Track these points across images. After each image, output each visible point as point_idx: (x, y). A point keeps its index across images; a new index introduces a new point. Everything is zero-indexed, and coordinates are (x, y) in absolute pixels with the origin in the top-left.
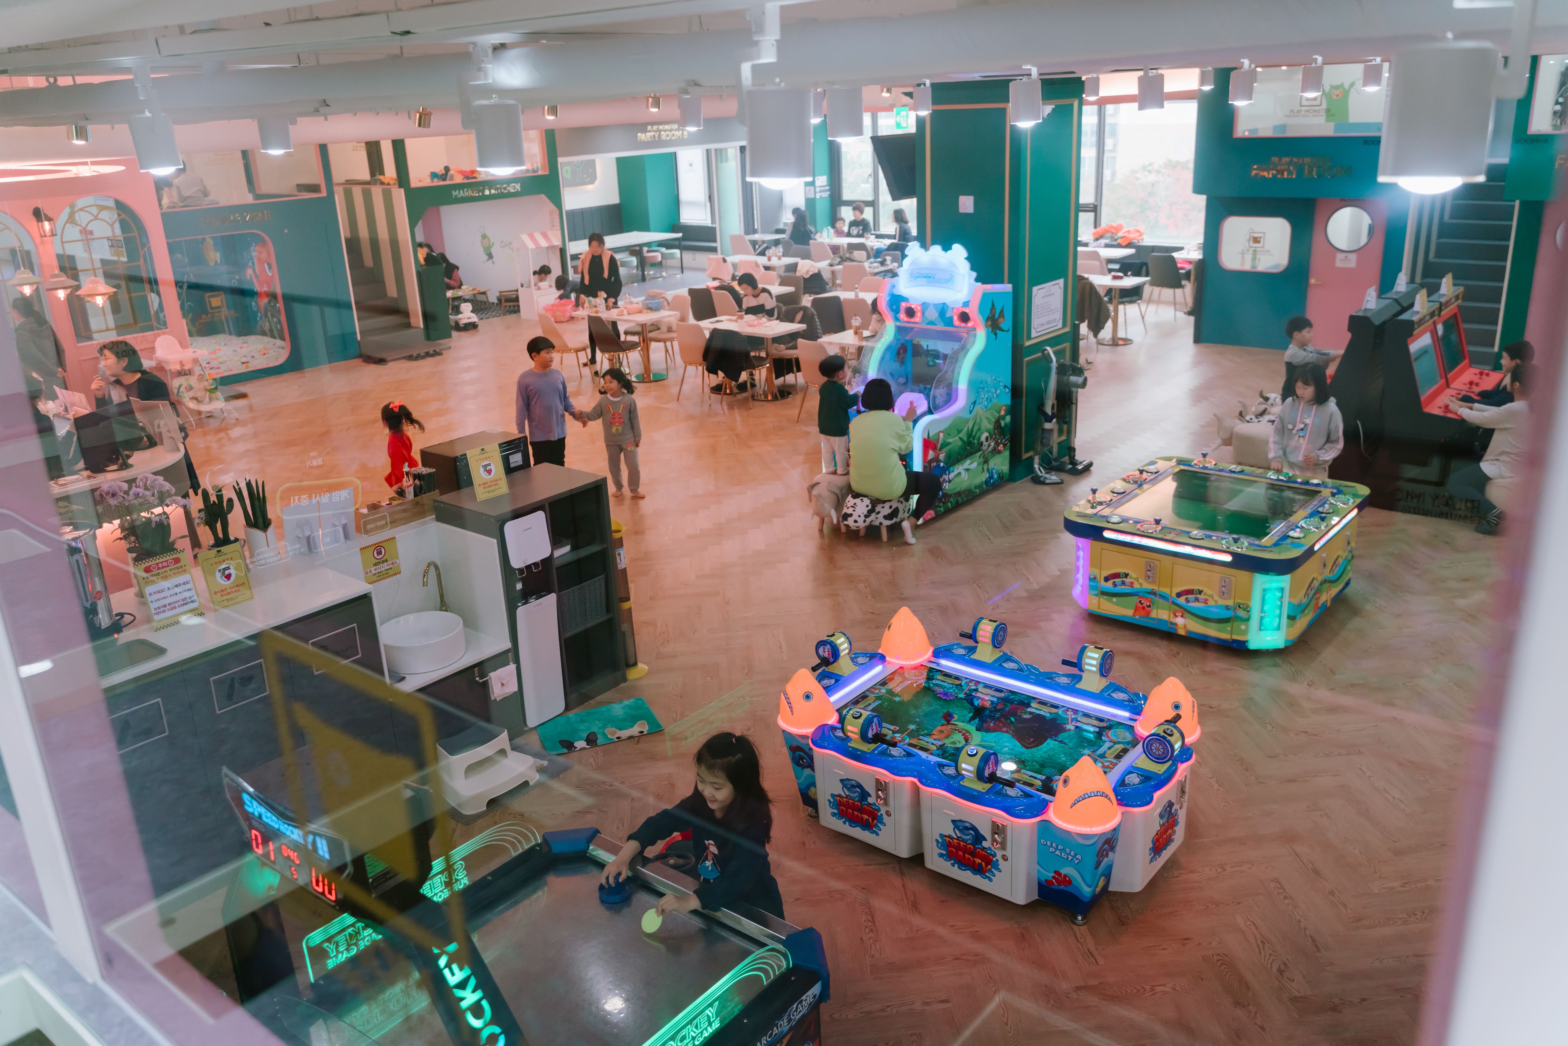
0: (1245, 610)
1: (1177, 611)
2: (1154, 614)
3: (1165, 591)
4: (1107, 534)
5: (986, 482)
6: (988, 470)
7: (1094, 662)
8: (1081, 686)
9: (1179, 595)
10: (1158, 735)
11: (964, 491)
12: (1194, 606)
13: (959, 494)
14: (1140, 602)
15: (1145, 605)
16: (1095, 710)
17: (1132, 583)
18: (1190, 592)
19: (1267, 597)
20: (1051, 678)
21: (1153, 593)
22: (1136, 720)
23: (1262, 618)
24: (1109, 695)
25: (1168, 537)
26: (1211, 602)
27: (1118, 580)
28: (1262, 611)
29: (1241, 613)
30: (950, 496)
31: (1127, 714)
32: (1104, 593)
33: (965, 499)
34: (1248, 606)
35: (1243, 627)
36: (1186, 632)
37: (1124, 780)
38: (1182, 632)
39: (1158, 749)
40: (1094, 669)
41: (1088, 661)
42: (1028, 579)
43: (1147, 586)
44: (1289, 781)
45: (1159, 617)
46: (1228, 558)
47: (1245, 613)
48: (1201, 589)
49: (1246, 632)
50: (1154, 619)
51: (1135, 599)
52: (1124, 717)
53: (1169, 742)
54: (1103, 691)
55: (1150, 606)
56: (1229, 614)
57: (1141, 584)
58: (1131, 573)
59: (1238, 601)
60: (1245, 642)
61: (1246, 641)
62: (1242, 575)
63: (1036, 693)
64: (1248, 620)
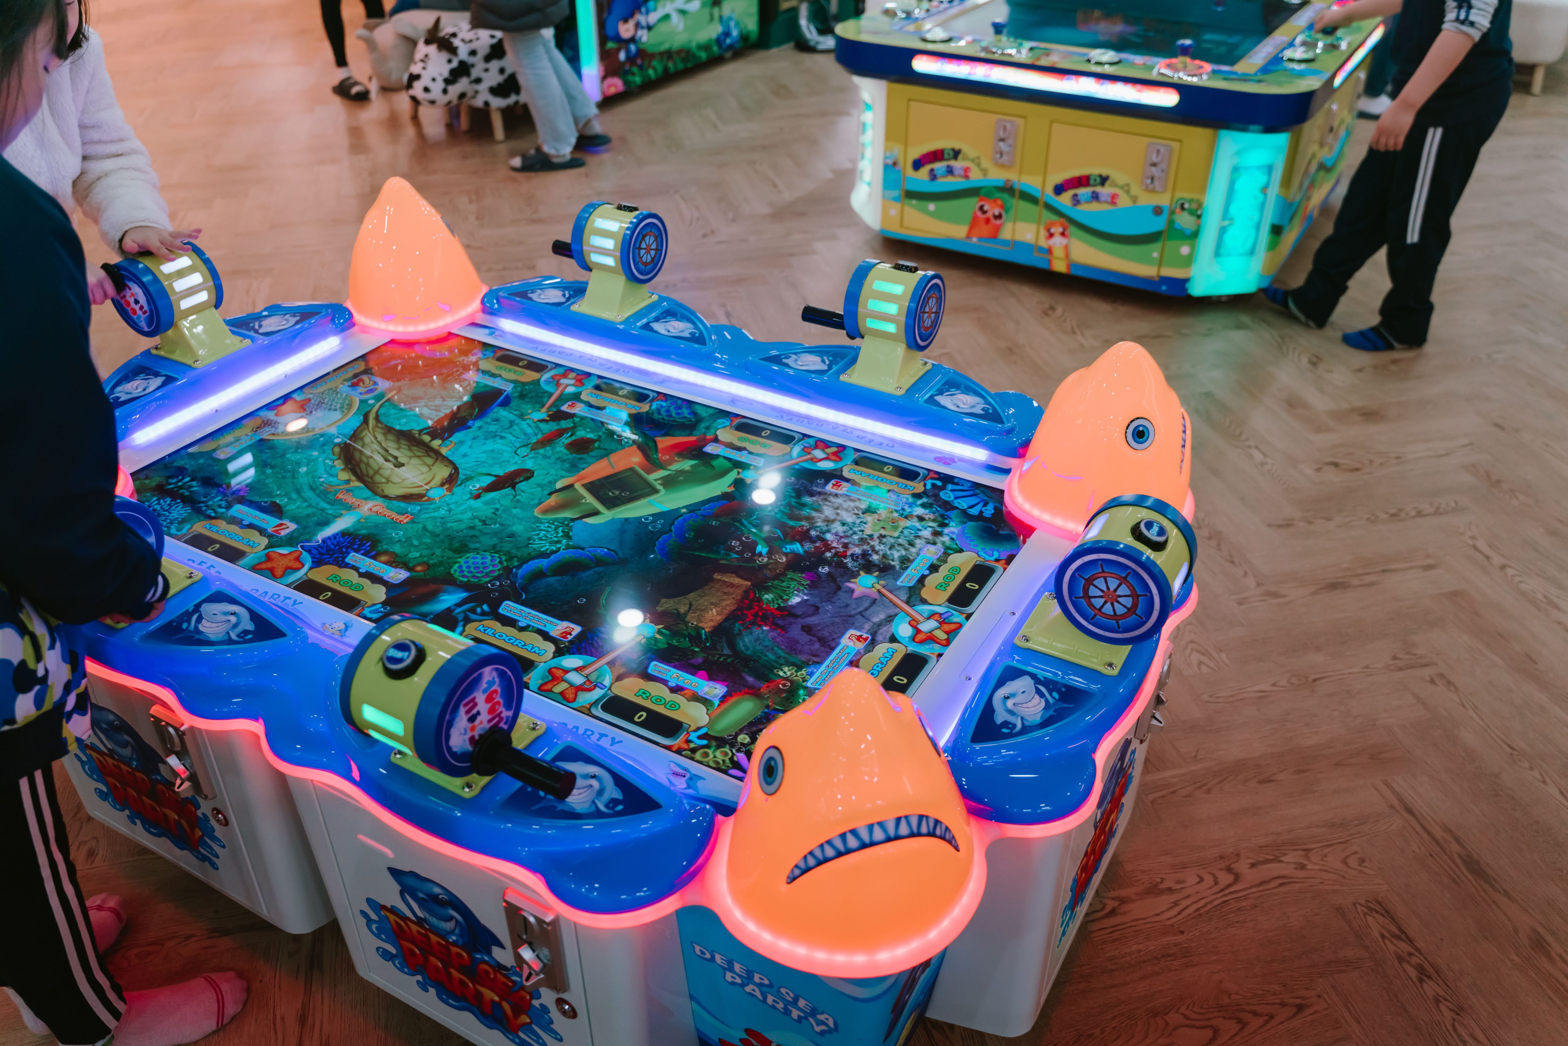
0: (1192, 213)
1: (1052, 224)
2: (1006, 233)
3: (1031, 182)
4: (921, 65)
5: (719, 41)
6: (721, 18)
7: (892, 309)
8: (856, 377)
9: (1059, 189)
10: (1109, 548)
11: (679, 52)
12: (1088, 212)
13: (668, 54)
14: (981, 208)
15: (990, 214)
16: (893, 443)
17: (967, 170)
18: (1082, 181)
19: (1238, 186)
20: (776, 360)
21: (1008, 189)
22: (1007, 471)
23: (1223, 231)
24: (931, 400)
25: (1044, 62)
26: (1124, 201)
27: (939, 166)
28: (1225, 214)
29: (1184, 221)
30: (652, 56)
31: (980, 454)
32: (910, 195)
33: (681, 66)
34: (1200, 205)
35: (1185, 250)
36: (1069, 266)
37: (988, 710)
38: (1060, 266)
39: (1112, 597)
40: (891, 328)
41: (874, 305)
42: (775, 186)
43: (997, 176)
44: (1333, 586)
45: (1019, 237)
46: (1168, 99)
47: (1193, 219)
48: (1104, 173)
49: (1188, 261)
50: (1006, 243)
51: (973, 203)
52: (972, 463)
53: (1149, 567)
54: (914, 388)
55: (999, 217)
56: (1158, 224)
57: (985, 172)
58: (966, 149)
59: (1178, 195)
60: (1183, 283)
61: (1186, 281)
62: (1196, 135)
63: (734, 400)
64: (1194, 235)
